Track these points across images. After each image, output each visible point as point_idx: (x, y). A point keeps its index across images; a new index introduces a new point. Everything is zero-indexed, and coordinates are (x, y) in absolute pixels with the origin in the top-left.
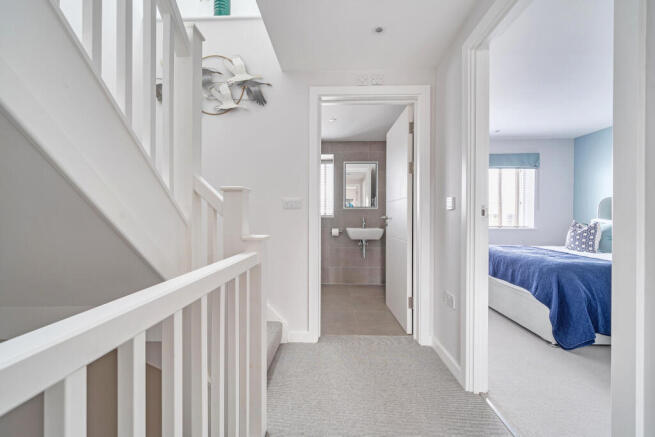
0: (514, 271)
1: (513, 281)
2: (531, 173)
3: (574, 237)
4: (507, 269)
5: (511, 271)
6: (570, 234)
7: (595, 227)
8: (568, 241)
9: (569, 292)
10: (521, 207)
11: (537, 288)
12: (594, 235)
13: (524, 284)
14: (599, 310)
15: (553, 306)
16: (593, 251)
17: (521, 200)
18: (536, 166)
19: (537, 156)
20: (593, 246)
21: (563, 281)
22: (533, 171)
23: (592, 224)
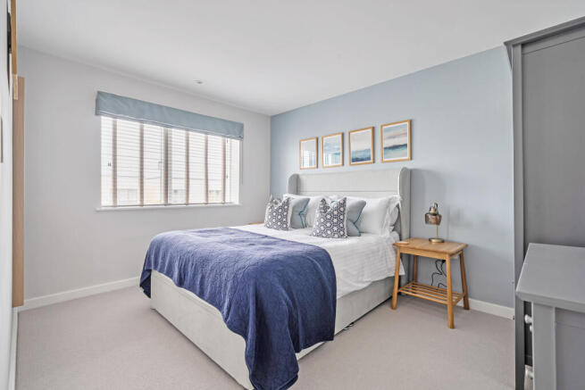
0: (203, 278)
1: (201, 295)
2: (236, 143)
3: (271, 214)
4: (195, 275)
5: (199, 277)
6: (268, 211)
7: (287, 203)
8: (266, 219)
9: (269, 307)
10: (228, 180)
11: (229, 309)
12: (287, 211)
13: (215, 301)
14: (300, 320)
15: (250, 336)
16: (287, 229)
17: (228, 173)
18: (241, 138)
19: (241, 126)
20: (286, 223)
21: (262, 290)
22: (238, 142)
23: (284, 199)
